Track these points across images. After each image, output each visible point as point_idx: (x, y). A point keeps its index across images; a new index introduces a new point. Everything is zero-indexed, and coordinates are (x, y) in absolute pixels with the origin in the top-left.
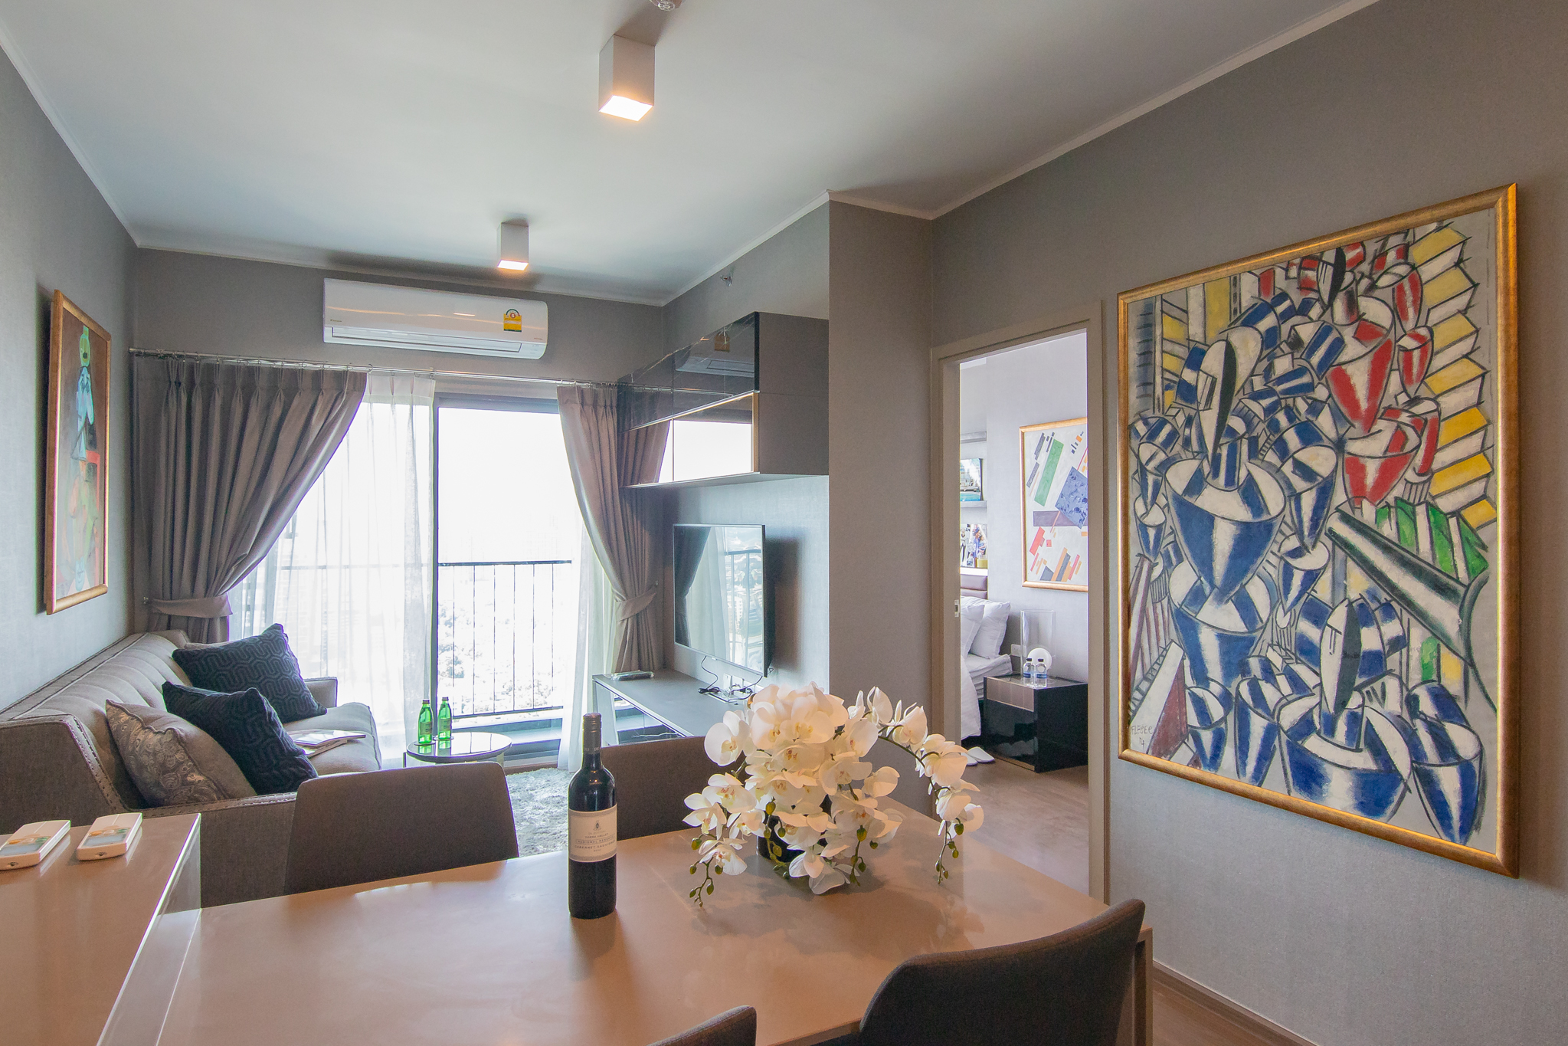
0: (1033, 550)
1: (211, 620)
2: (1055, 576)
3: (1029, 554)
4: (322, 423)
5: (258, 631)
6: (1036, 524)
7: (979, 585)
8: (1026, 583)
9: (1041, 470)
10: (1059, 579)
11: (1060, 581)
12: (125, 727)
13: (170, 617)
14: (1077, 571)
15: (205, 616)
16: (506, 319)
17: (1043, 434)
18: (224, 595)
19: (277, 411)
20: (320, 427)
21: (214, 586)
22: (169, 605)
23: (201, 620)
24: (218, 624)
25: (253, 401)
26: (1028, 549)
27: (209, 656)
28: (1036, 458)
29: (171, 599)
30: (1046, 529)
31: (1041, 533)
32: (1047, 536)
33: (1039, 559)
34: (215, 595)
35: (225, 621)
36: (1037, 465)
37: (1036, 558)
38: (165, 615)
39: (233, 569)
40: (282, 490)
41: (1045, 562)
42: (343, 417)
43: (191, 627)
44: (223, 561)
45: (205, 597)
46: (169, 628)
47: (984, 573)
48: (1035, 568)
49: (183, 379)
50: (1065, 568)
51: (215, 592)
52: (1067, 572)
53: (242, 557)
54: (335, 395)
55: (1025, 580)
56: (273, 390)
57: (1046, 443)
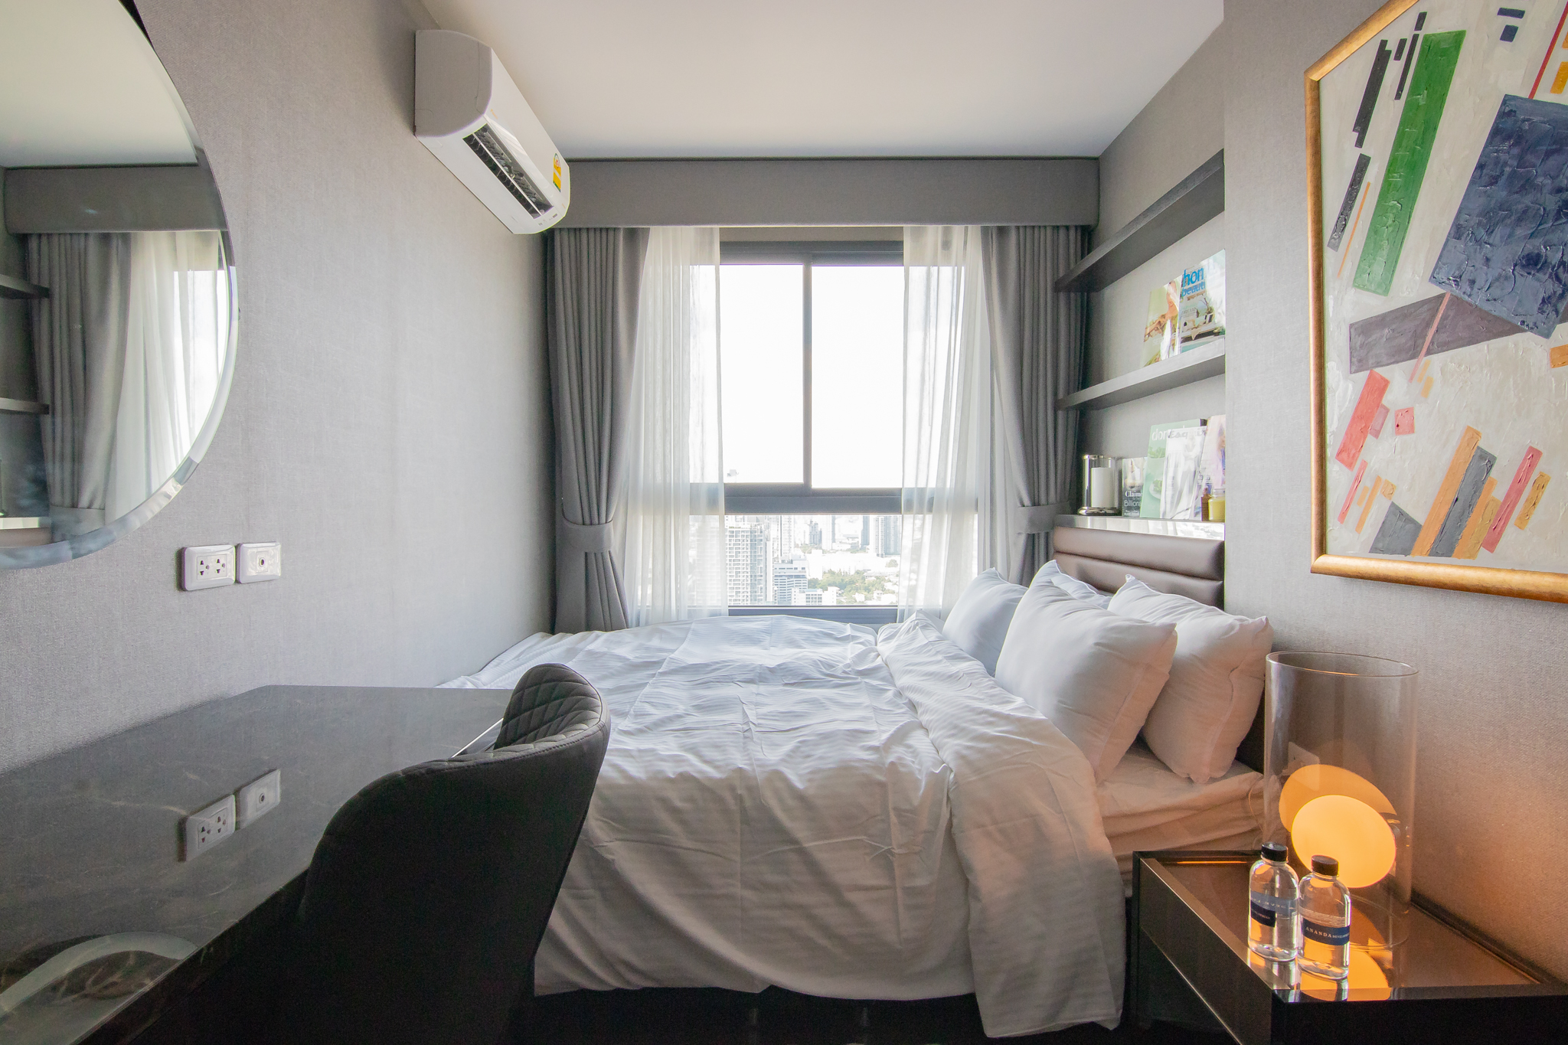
0: (1350, 453)
2: (1427, 538)
3: (1334, 468)
6: (1359, 361)
7: (1203, 564)
8: (1325, 561)
9: (1374, 175)
10: (1445, 546)
11: (1449, 553)
14: (1526, 516)
17: (1384, 43)
26: (1330, 452)
28: (1360, 143)
30: (1397, 375)
31: (1376, 389)
32: (1397, 395)
33: (1367, 482)
36: (1363, 163)
37: (1358, 480)
41: (1390, 490)
47: (1215, 532)
48: (1355, 512)
50: (1470, 506)
52: (1478, 523)
55: (1322, 549)
57: (1394, 68)
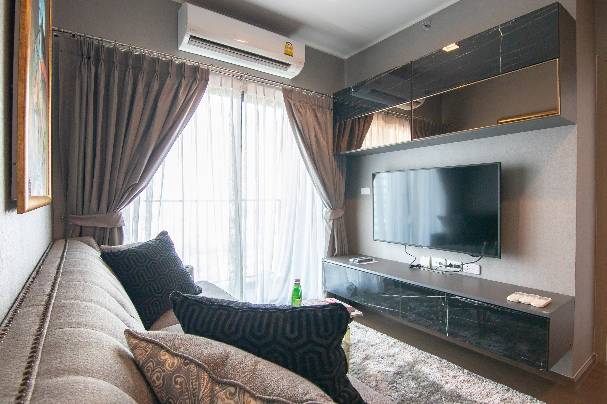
1: (112, 229)
4: (184, 98)
5: (153, 237)
12: (179, 380)
13: (81, 227)
15: (107, 226)
16: (286, 47)
18: (120, 212)
19: (155, 87)
20: (183, 100)
21: (114, 206)
22: (81, 219)
23: (104, 229)
24: (116, 231)
25: (140, 77)
27: (129, 255)
29: (83, 214)
34: (114, 211)
35: (120, 229)
38: (79, 225)
39: (127, 194)
40: (159, 140)
42: (195, 97)
43: (97, 235)
44: (120, 188)
45: (107, 213)
46: (81, 235)
49: (92, 54)
51: (114, 210)
53: (133, 185)
54: (191, 81)
56: (152, 72)
